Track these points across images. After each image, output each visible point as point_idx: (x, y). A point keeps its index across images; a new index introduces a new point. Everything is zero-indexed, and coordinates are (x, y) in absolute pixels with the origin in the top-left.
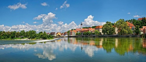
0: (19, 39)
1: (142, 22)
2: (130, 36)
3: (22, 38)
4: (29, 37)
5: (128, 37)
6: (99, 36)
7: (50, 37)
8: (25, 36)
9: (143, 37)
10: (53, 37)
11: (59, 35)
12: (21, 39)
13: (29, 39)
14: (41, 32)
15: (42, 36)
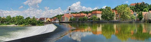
0: (4, 26)
1: (135, 7)
2: (133, 22)
3: (8, 24)
4: (16, 23)
5: (131, 22)
6: (98, 22)
7: (40, 23)
8: (11, 22)
9: (147, 22)
10: (43, 23)
11: (48, 21)
12: (7, 26)
13: (16, 25)
14: (29, 18)
15: (30, 21)
